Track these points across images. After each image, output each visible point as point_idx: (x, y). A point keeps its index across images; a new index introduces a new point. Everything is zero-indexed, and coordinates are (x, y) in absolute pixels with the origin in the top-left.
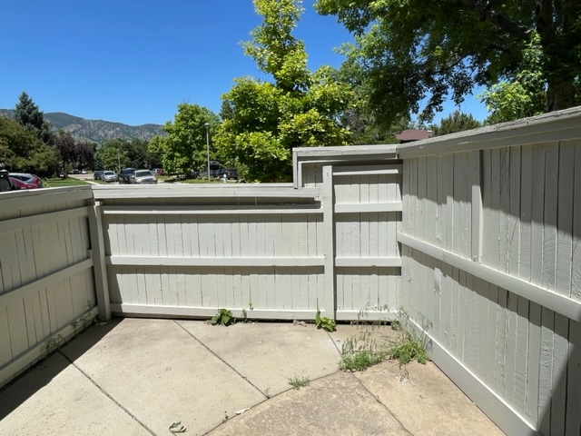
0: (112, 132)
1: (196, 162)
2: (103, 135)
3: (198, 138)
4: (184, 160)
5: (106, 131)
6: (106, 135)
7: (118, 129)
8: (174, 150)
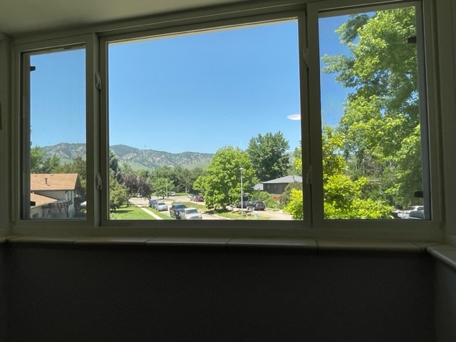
0: (158, 159)
1: (231, 197)
2: (152, 161)
3: (232, 178)
4: (222, 196)
5: (154, 158)
6: (154, 161)
7: (163, 156)
8: (214, 188)
